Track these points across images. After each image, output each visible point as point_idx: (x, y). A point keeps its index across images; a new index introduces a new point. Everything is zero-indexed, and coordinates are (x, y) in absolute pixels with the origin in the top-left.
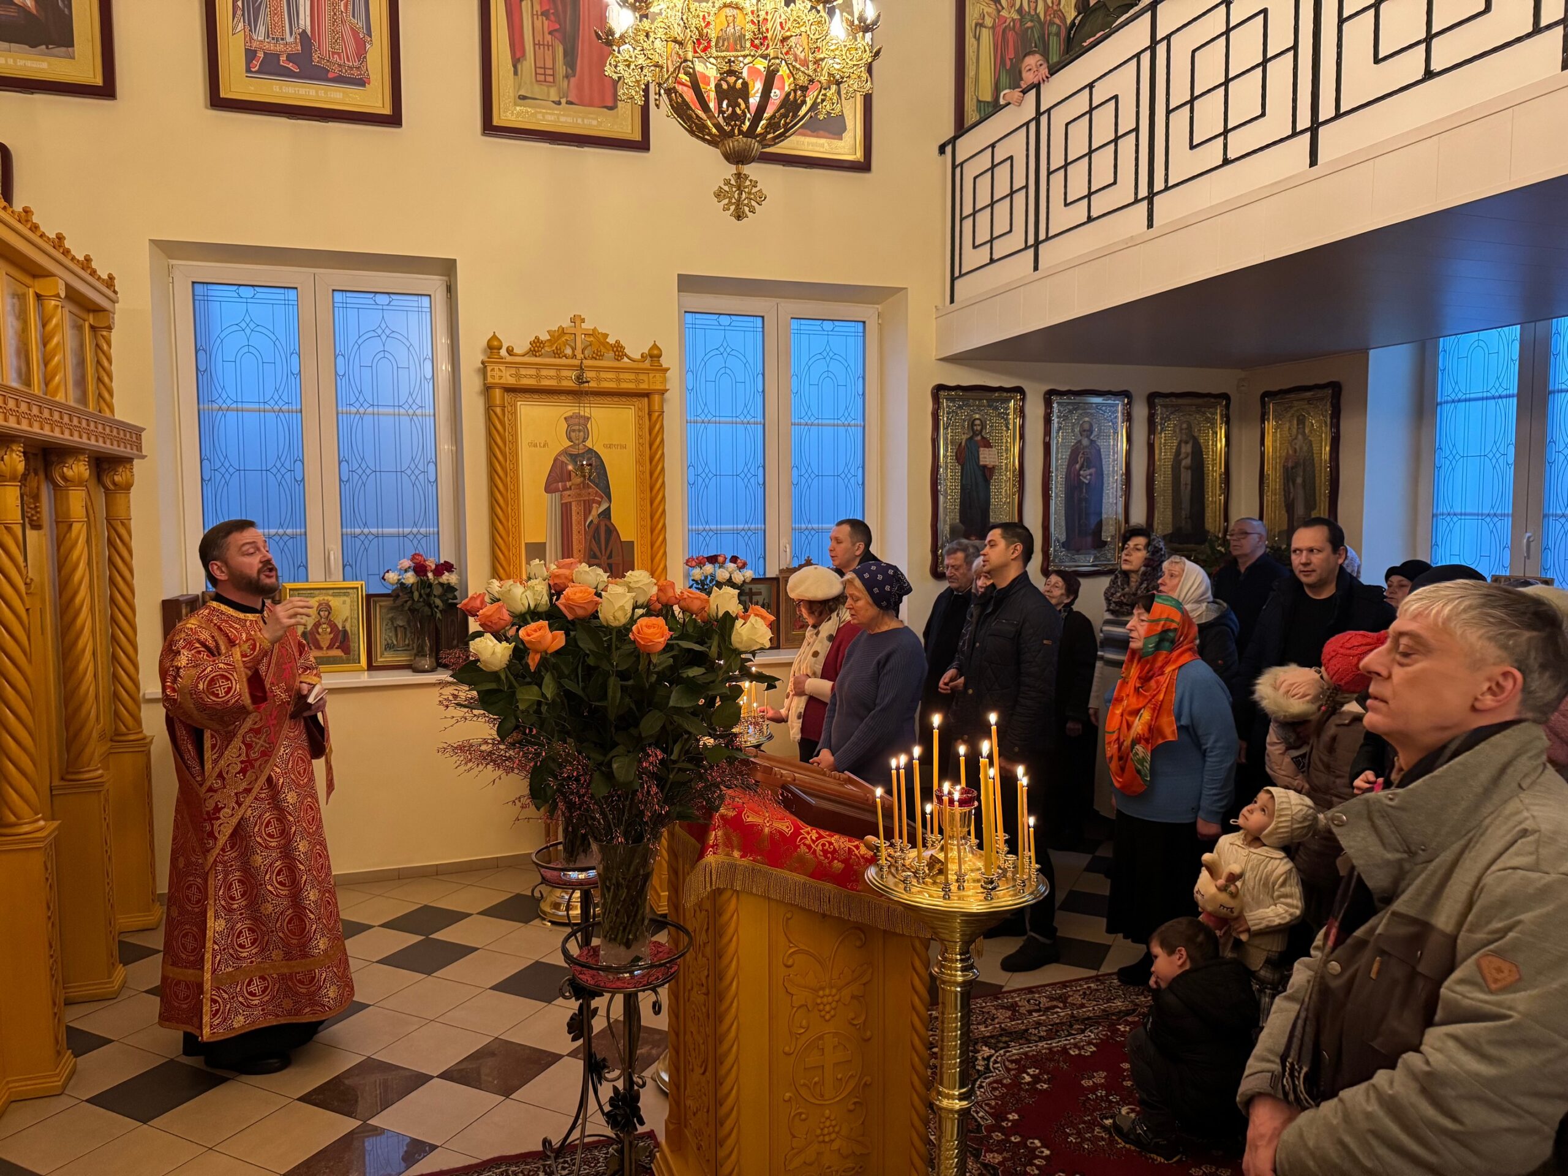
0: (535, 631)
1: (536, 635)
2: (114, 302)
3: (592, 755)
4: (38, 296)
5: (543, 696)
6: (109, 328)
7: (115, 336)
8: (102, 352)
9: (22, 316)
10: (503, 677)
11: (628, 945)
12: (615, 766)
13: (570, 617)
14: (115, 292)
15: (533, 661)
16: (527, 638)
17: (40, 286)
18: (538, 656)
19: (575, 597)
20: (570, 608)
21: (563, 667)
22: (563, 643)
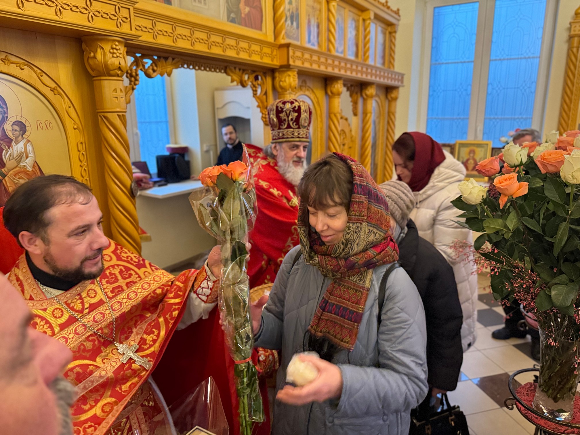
0: (506, 180)
1: (506, 183)
2: (399, 20)
3: (542, 275)
4: (364, 20)
5: (506, 227)
6: (395, 32)
7: (398, 35)
8: (392, 43)
9: (357, 29)
10: (479, 209)
11: (556, 400)
12: (553, 293)
13: (543, 171)
14: (399, 16)
15: (502, 201)
16: (498, 185)
17: (365, 15)
18: (506, 199)
19: (549, 157)
20: (544, 166)
21: (527, 208)
22: (526, 192)
